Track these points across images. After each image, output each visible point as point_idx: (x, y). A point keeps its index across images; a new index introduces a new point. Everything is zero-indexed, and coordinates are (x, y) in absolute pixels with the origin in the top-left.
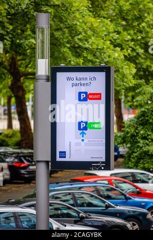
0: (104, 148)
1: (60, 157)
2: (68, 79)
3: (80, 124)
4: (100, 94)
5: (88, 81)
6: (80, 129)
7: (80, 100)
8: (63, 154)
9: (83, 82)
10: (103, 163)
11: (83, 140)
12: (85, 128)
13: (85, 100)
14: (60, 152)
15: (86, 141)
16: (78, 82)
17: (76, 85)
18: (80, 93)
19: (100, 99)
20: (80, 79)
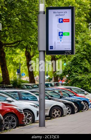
0: (70, 44)
1: (50, 49)
2: (54, 13)
3: (59, 33)
4: (69, 19)
5: (63, 14)
6: (59, 36)
7: (59, 22)
8: (52, 47)
9: (61, 14)
10: (70, 51)
11: (61, 41)
12: (62, 35)
13: (62, 22)
14: (50, 46)
15: (62, 41)
16: (59, 14)
17: (58, 15)
18: (59, 19)
19: (69, 21)
20: (59, 13)
